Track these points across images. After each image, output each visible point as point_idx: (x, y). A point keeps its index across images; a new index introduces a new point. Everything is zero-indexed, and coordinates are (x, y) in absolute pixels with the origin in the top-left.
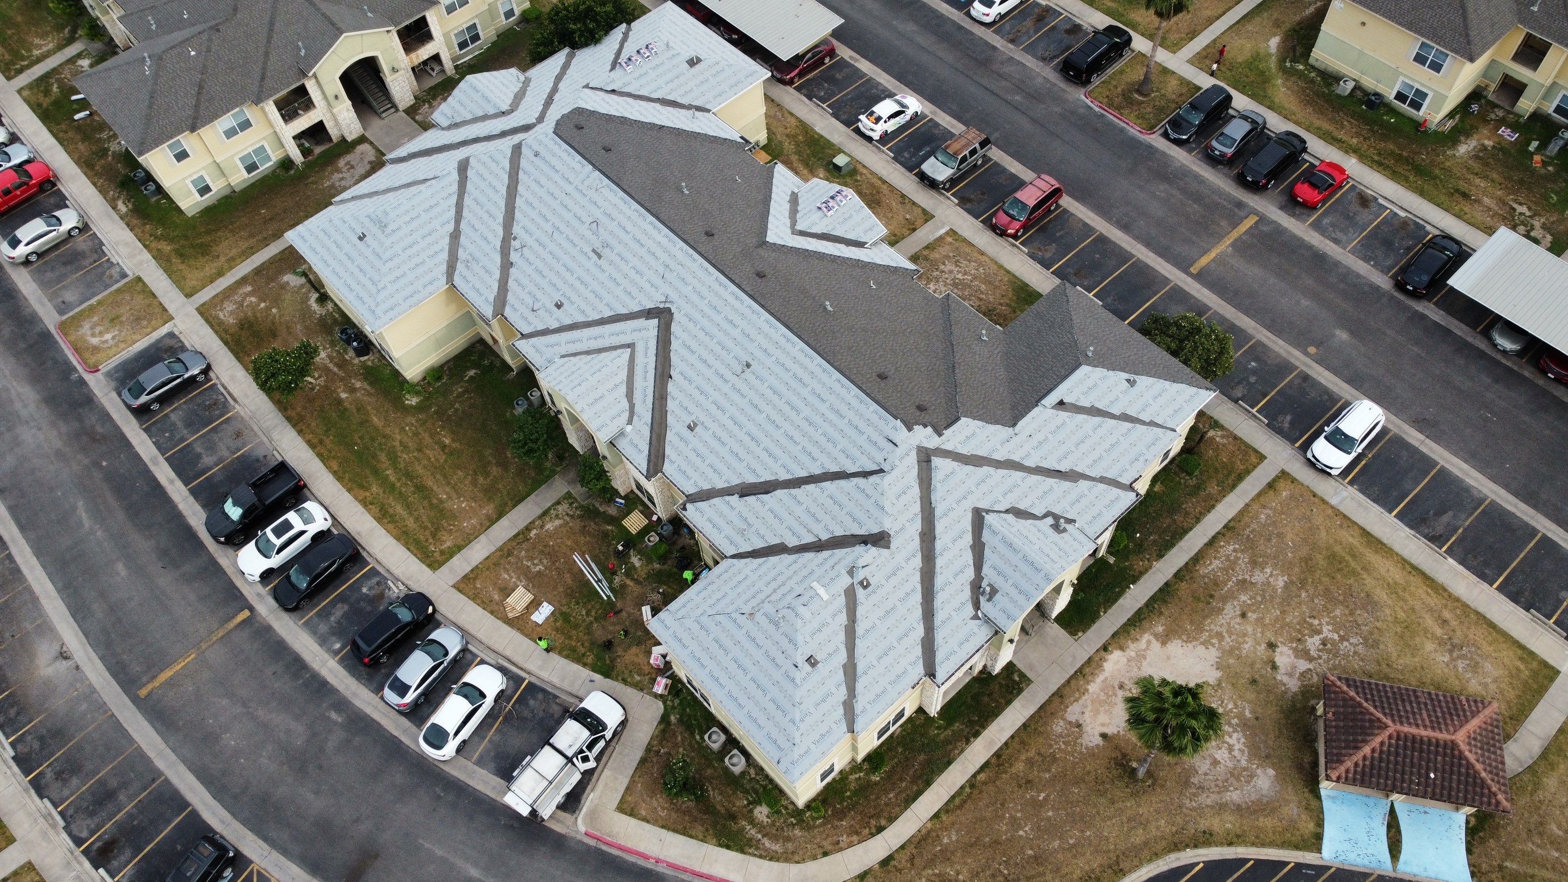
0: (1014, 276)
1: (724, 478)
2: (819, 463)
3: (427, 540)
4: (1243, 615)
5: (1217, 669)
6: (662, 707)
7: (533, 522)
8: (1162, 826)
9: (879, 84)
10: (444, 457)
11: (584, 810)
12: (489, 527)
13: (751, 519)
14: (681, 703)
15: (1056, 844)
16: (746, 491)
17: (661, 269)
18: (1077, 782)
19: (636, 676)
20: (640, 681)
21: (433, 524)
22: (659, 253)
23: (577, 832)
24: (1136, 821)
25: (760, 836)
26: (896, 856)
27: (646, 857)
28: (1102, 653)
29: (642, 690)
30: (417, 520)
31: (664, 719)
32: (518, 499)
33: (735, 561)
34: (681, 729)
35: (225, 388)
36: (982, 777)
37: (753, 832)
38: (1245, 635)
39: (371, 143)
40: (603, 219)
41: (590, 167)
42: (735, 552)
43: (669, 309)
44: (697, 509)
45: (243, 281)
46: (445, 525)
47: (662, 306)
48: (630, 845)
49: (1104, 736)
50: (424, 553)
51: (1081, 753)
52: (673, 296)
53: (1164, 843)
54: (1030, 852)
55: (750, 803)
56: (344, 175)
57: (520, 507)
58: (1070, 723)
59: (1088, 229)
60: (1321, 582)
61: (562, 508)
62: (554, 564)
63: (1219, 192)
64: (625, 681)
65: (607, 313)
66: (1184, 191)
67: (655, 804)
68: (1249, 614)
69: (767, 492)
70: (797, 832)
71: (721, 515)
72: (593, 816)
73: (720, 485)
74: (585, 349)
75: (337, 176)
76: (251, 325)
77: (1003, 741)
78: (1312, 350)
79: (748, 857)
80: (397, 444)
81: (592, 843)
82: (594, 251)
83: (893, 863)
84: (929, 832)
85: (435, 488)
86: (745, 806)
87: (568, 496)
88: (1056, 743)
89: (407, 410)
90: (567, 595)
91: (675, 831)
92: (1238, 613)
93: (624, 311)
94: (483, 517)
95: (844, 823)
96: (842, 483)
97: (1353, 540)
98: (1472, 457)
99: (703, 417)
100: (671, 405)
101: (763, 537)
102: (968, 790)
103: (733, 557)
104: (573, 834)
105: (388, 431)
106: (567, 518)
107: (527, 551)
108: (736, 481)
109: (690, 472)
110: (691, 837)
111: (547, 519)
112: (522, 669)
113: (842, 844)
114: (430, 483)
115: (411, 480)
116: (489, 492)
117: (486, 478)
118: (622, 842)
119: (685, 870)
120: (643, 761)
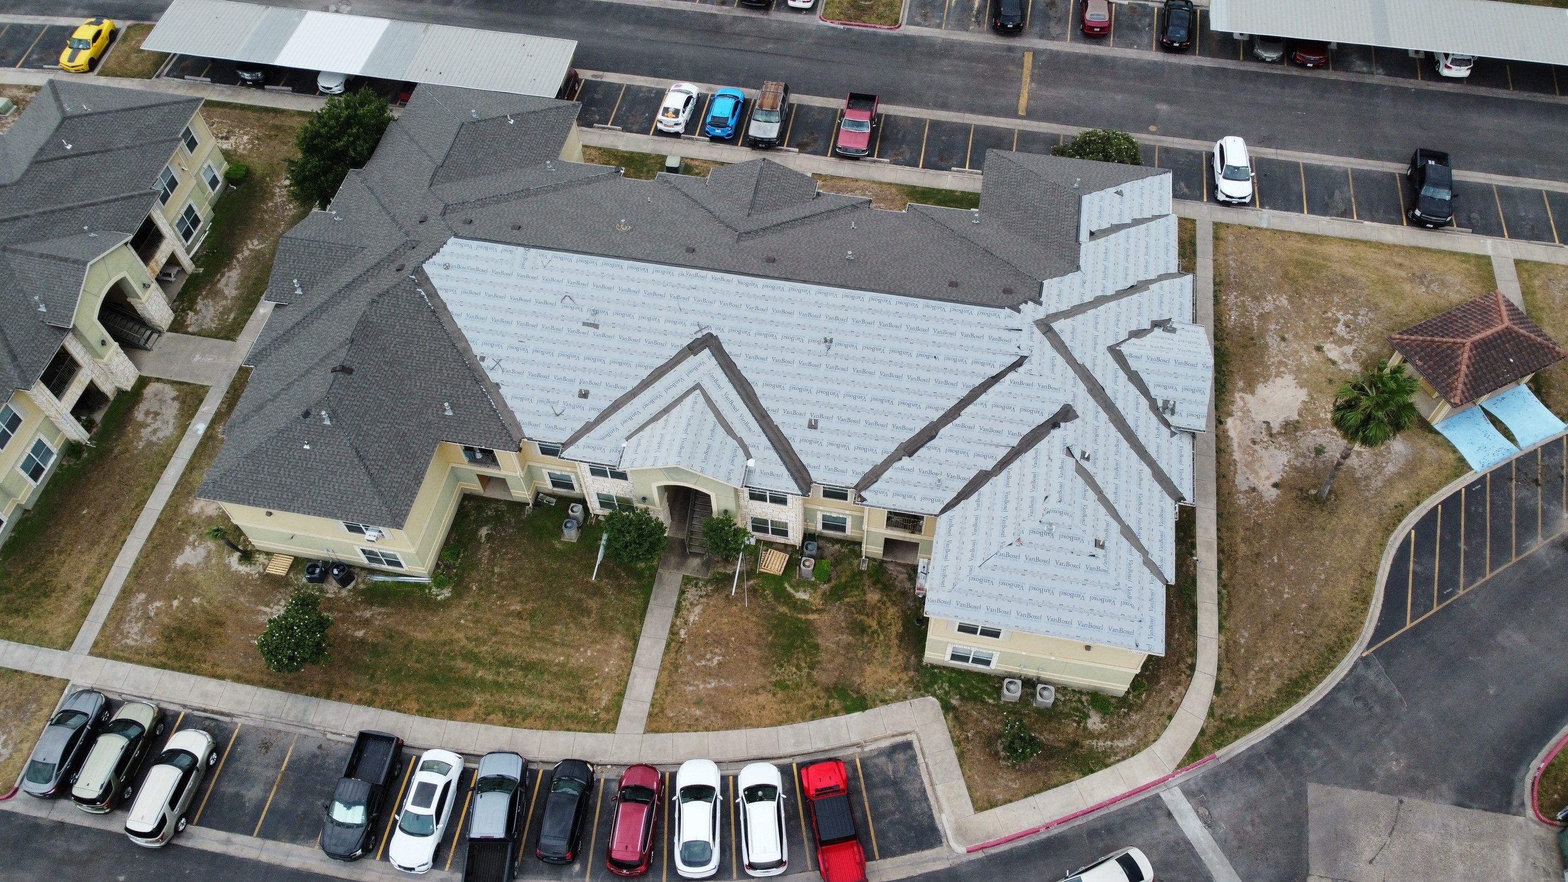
0: (897, 184)
1: (879, 451)
2: (960, 385)
3: (580, 709)
4: (1283, 339)
5: (1301, 387)
6: (934, 699)
7: (673, 625)
8: (1368, 524)
9: (640, 87)
10: (527, 623)
11: (949, 834)
12: (633, 657)
13: (936, 468)
14: (951, 685)
15: (1314, 587)
16: (910, 448)
17: (674, 304)
18: (1288, 529)
19: (890, 690)
20: (898, 692)
21: (572, 690)
22: (660, 290)
23: (959, 856)
24: (1350, 532)
25: (1109, 743)
26: (1221, 679)
27: (1036, 831)
28: (1221, 427)
29: (905, 698)
30: (552, 697)
31: (947, 708)
32: (641, 614)
33: (949, 513)
34: (969, 705)
35: (205, 711)
36: (1224, 575)
37: (1101, 743)
38: (1297, 352)
39: (158, 380)
40: (572, 290)
41: (521, 249)
42: (943, 506)
43: (711, 335)
44: (876, 493)
45: (126, 594)
46: (587, 683)
47: (699, 336)
48: (1013, 831)
49: (1275, 485)
50: (589, 722)
51: (1272, 509)
52: (705, 321)
53: (1379, 535)
54: (1304, 605)
55: (1079, 723)
56: (154, 426)
57: (648, 619)
58: (1246, 492)
59: (919, 123)
60: (1308, 286)
61: (691, 593)
62: (727, 646)
63: (987, 47)
64: (884, 702)
65: (645, 374)
66: (963, 58)
67: (1002, 782)
68: (1286, 336)
69: (933, 437)
70: (1135, 717)
71: (903, 482)
72: (961, 832)
73: (880, 459)
74: (648, 418)
75: (145, 432)
76: (180, 631)
77: (1215, 537)
78: (1153, 128)
79: (1113, 767)
80: (464, 642)
81: (980, 855)
82: (584, 324)
83: (1223, 686)
84: (1227, 643)
85: (544, 657)
86: (1077, 728)
87: (687, 580)
88: (1251, 513)
89: (445, 604)
90: (765, 665)
91: (1040, 791)
92: (1279, 339)
93: (662, 362)
94: (619, 652)
95: (1163, 683)
96: (996, 388)
97: (1302, 244)
98: (1314, 148)
99: (817, 411)
100: (777, 418)
101: (959, 477)
102: (1224, 592)
103: (944, 511)
104: (958, 861)
105: (443, 637)
106: (704, 600)
107: (691, 653)
108: (892, 447)
109: (841, 465)
110: (1056, 786)
111: (685, 613)
112: (780, 758)
113: (1176, 701)
114: (534, 656)
115: (511, 666)
116: (605, 625)
117: (589, 617)
118: (1005, 834)
119: (1075, 817)
120: (961, 756)
